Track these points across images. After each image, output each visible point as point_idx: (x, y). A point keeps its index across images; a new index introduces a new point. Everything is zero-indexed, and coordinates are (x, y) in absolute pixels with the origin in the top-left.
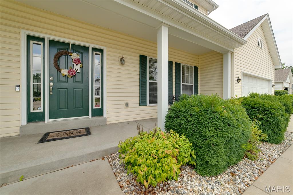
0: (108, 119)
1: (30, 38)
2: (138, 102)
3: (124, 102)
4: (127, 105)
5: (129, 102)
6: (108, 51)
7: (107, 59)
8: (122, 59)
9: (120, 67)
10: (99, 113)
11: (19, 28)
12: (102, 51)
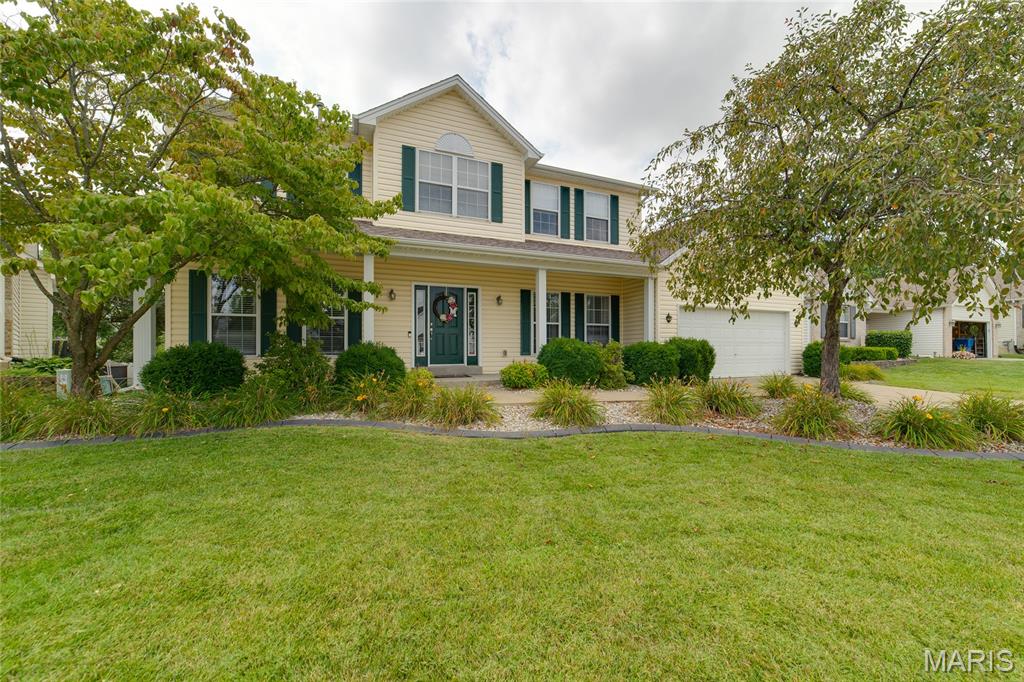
0: (484, 369)
1: (417, 287)
2: (519, 350)
3: (502, 350)
4: (505, 353)
5: (508, 350)
6: (483, 290)
7: (483, 300)
8: (499, 298)
9: (496, 307)
10: (473, 361)
11: (411, 281)
12: (476, 290)
